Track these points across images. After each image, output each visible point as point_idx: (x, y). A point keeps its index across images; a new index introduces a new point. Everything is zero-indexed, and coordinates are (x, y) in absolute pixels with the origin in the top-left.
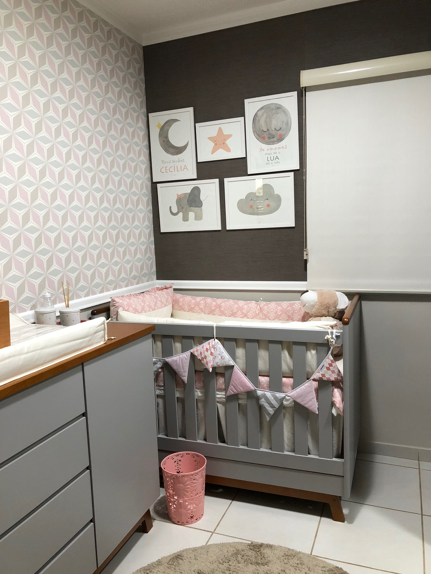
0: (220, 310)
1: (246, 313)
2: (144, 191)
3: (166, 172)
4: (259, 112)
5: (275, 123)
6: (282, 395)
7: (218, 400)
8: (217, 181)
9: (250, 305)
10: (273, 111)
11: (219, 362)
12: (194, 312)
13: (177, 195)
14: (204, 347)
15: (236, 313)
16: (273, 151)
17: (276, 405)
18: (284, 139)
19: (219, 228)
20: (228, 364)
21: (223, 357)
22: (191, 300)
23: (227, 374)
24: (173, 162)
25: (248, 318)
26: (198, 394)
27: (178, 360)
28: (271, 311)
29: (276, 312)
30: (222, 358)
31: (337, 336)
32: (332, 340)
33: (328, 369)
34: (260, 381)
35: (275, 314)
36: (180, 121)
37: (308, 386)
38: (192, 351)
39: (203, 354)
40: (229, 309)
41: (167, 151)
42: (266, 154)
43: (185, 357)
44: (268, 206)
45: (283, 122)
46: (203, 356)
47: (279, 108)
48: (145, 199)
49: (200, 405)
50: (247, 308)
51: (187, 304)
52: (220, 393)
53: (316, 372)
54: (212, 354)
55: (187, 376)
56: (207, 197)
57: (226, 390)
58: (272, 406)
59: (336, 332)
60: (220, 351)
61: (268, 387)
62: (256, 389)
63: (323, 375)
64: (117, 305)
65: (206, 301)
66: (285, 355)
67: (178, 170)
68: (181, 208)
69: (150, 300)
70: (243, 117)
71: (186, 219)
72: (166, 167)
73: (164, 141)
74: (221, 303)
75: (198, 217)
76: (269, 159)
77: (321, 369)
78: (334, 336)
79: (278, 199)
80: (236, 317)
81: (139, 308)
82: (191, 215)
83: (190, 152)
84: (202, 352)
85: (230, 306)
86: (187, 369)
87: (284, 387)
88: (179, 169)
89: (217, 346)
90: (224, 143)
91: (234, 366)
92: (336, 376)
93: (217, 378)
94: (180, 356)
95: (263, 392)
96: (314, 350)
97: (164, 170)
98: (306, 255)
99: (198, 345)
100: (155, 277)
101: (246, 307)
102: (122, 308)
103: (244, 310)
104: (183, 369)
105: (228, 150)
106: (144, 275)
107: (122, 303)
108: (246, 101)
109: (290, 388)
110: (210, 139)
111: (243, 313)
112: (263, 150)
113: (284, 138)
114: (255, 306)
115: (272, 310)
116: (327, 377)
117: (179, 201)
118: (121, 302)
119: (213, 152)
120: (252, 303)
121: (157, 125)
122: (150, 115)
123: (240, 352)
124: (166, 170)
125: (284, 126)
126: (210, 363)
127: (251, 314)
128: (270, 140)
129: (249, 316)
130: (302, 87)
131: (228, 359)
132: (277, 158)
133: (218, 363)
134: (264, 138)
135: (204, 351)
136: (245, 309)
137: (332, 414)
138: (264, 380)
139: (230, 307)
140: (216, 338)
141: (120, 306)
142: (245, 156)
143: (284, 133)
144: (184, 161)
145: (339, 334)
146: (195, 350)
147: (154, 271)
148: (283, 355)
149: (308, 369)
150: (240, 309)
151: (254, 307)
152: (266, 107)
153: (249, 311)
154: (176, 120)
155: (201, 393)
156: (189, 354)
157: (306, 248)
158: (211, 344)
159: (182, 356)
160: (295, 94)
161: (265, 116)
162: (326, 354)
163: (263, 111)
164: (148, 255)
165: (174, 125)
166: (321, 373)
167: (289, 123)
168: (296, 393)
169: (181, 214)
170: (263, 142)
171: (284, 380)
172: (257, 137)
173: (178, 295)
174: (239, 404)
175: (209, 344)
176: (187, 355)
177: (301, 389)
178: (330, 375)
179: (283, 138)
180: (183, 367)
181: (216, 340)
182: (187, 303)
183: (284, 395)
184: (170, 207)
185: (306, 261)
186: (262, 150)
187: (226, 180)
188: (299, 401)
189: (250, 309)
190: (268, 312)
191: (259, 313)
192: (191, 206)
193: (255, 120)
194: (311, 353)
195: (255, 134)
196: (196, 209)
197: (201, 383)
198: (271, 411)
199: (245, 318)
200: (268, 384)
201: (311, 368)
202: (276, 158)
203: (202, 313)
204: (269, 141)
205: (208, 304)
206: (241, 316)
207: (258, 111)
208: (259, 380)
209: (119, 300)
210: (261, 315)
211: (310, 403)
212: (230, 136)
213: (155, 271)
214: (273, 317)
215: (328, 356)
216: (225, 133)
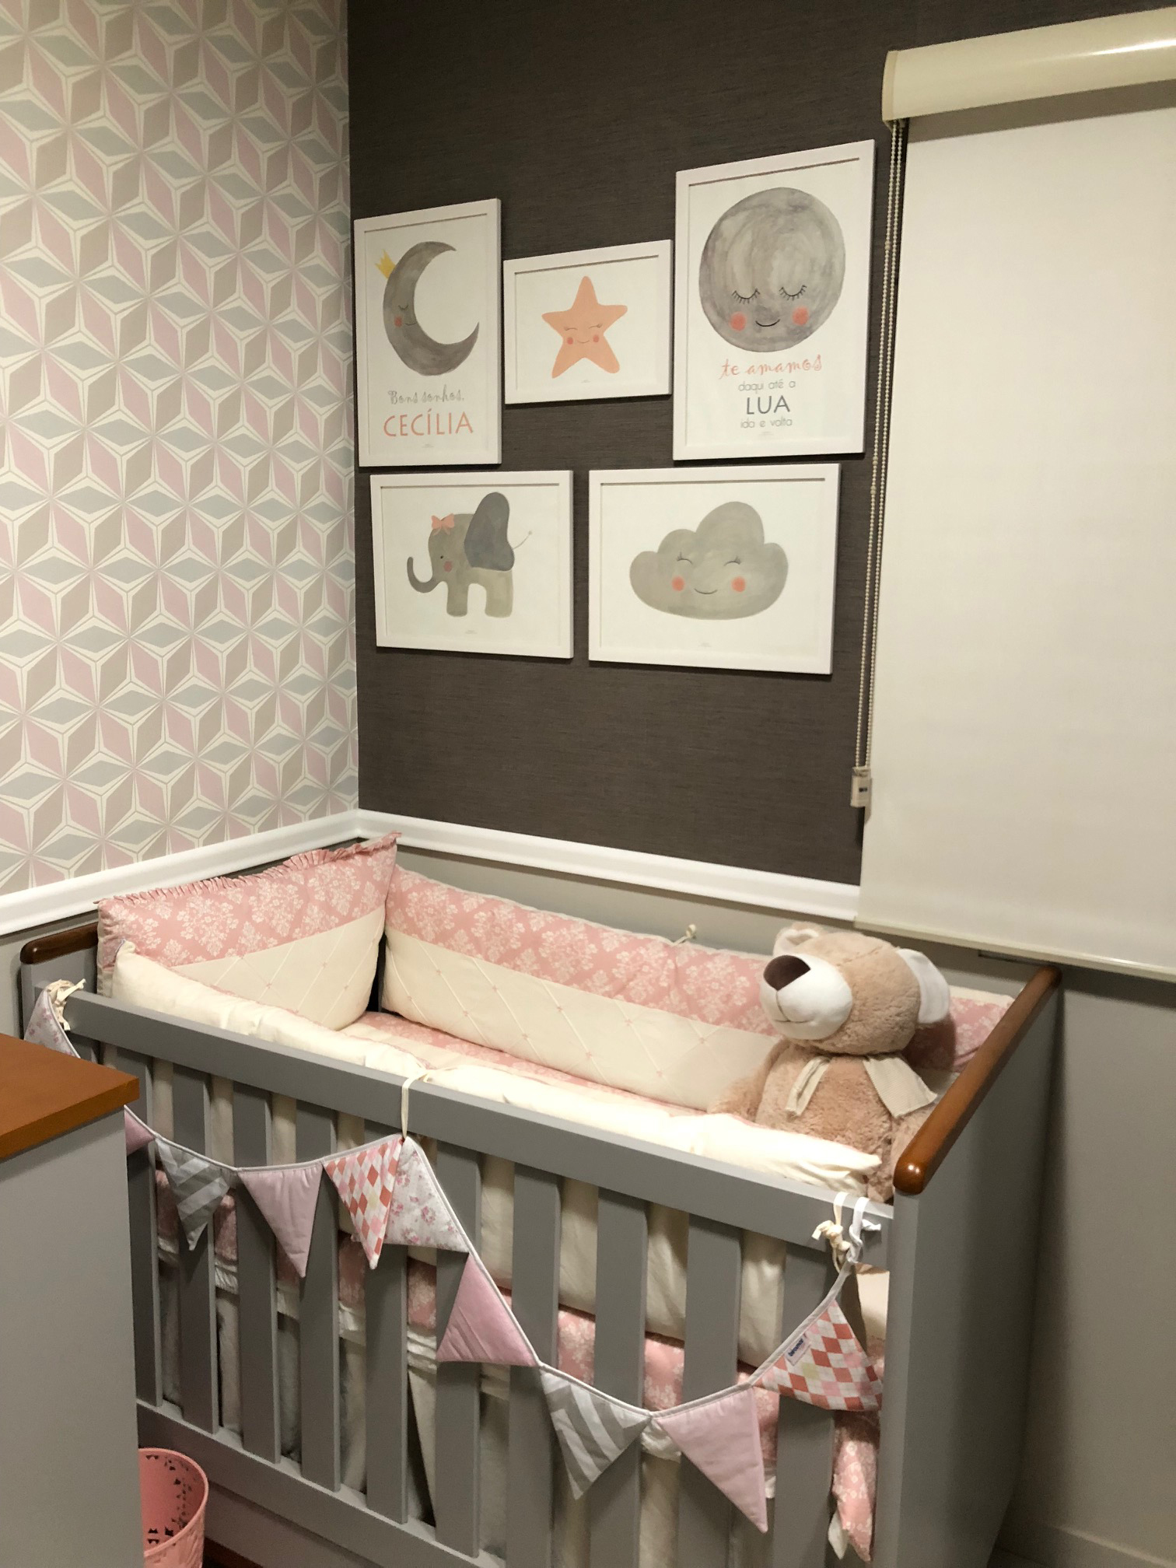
0: (537, 954)
1: (624, 980)
2: (322, 497)
3: (402, 434)
4: (726, 223)
5: (782, 271)
6: (635, 1414)
7: (412, 1362)
8: (564, 477)
9: (643, 951)
10: (781, 221)
11: (412, 1230)
12: (449, 947)
13: (434, 518)
14: (366, 1158)
15: (589, 975)
16: (770, 377)
17: (612, 1450)
18: (811, 333)
19: (565, 651)
20: (446, 1245)
21: (430, 1214)
22: (444, 902)
23: (444, 1275)
24: (424, 401)
25: (629, 1000)
26: (347, 1321)
27: (279, 1186)
28: (712, 990)
29: (729, 997)
30: (423, 1215)
31: (866, 1234)
32: (845, 1245)
33: (821, 1359)
34: (562, 1335)
35: (726, 1002)
36: (454, 250)
37: (737, 1412)
38: (326, 1165)
39: (357, 1186)
40: (568, 956)
41: (406, 356)
42: (744, 387)
43: (302, 1182)
44: (739, 585)
45: (813, 261)
46: (357, 1196)
47: (800, 206)
48: (323, 529)
49: (353, 1360)
50: (627, 964)
51: (432, 915)
52: (421, 1339)
53: (772, 1361)
54: (385, 1196)
55: (307, 1250)
56: (530, 533)
57: (438, 1331)
58: (594, 1450)
59: (866, 1215)
60: (420, 1189)
61: (587, 1364)
62: (541, 1364)
63: (799, 1381)
64: (116, 930)
65: (493, 914)
66: (661, 1258)
67: (440, 431)
68: (442, 565)
69: (276, 903)
70: (668, 242)
71: (457, 608)
72: (402, 417)
73: (398, 322)
74: (544, 930)
75: (499, 606)
76: (754, 408)
77: (792, 1353)
78: (854, 1231)
79: (776, 564)
80: (586, 988)
81: (214, 938)
82: (477, 595)
83: (479, 366)
84: (356, 1177)
85: (571, 946)
86: (307, 1225)
87: (649, 1380)
88: (444, 427)
89: (410, 1167)
90: (596, 339)
91: (467, 1254)
92: (855, 1395)
93: (412, 1280)
94: (287, 1172)
95: (567, 1383)
96: (772, 1262)
97: (394, 427)
98: (861, 790)
99: (352, 1143)
100: (355, 797)
101: (625, 956)
102: (131, 943)
103: (618, 968)
104: (294, 1224)
105: (610, 364)
106: (304, 795)
107: (134, 926)
108: (683, 178)
109: (669, 1388)
110: (551, 318)
111: (612, 979)
112: (733, 370)
113: (814, 328)
114: (660, 958)
115: (715, 986)
116: (813, 1390)
117: (440, 538)
118: (133, 923)
119: (558, 369)
120: (649, 945)
121: (379, 263)
122: (360, 224)
123: (495, 1204)
124: (402, 426)
125: (817, 280)
126: (376, 1232)
127: (640, 988)
128: (759, 331)
129: (632, 994)
130: (891, 122)
131: (449, 1223)
132: (782, 403)
133: (408, 1231)
134: (738, 324)
135: (362, 1174)
136: (622, 965)
137: (829, 1547)
138: (576, 1330)
139: (573, 950)
140: (409, 1133)
141: (128, 937)
142: (666, 391)
143: (814, 307)
144: (459, 399)
145: (878, 1227)
146: (337, 1162)
147: (351, 778)
148: (651, 1254)
150: (606, 961)
151: (656, 961)
152: (754, 202)
153: (635, 975)
154: (438, 248)
155: (357, 1319)
156: (318, 1172)
157: (863, 763)
158: (388, 1152)
159: (291, 1172)
160: (865, 149)
161: (748, 237)
162: (819, 1294)
163: (742, 216)
164: (327, 721)
165: (437, 262)
166: (791, 1369)
167: (837, 267)
168: (689, 1423)
169: (442, 588)
170: (734, 341)
171: (654, 1349)
172: (715, 318)
173: (409, 880)
174: (484, 1399)
175: (383, 1152)
176: (307, 1173)
177: (707, 1414)
178: (827, 1386)
179: (811, 327)
180: (293, 1217)
181: (408, 1139)
182: (431, 911)
183: (641, 1418)
184: (410, 562)
185: (861, 815)
186: (729, 369)
187: (596, 477)
188: (696, 1456)
189: (641, 966)
190: (699, 989)
191: (669, 986)
192: (476, 561)
193: (710, 253)
194: (761, 1275)
195: (708, 305)
196: (495, 573)
197: (357, 1286)
198: (590, 1467)
199: (620, 997)
200: (588, 1353)
201: (758, 1335)
202: (778, 406)
203: (479, 956)
204: (758, 335)
205: (500, 926)
206: (607, 988)
207: (722, 220)
208: (559, 1330)
209: (125, 912)
210: (674, 997)
212: (619, 311)
213: (354, 777)
214: (717, 1013)
215: (824, 1307)
216: (604, 298)
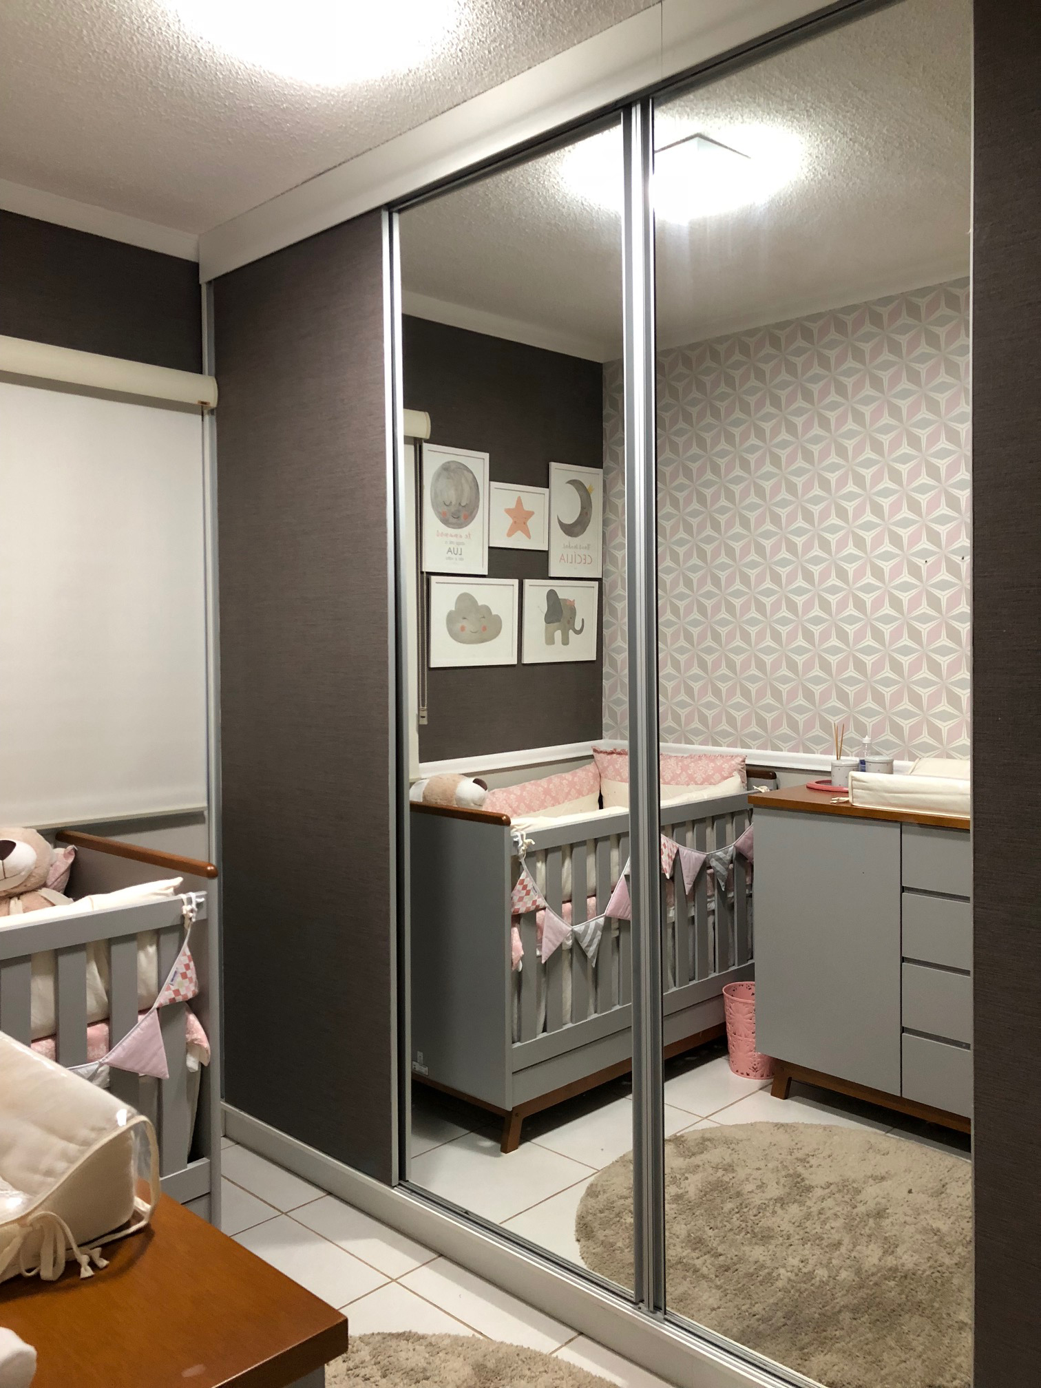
6: (93, 1066)
31: (199, 905)
32: (191, 915)
33: (184, 976)
37: (149, 1026)
53: (162, 992)
59: (197, 897)
63: (177, 992)
66: (93, 974)
77: (172, 980)
78: (194, 906)
87: (91, 1048)
92: (194, 989)
96: (151, 945)
109: (103, 1046)
116: (182, 993)
145: (203, 900)
148: (87, 977)
149: (142, 991)
162: (177, 949)
166: (173, 988)
168: (124, 1050)
171: (91, 1031)
177: (134, 1038)
178: (187, 988)
183: (96, 1066)
188: (129, 1066)
194: (147, 955)
211: (155, 1060)
215: (183, 952)
